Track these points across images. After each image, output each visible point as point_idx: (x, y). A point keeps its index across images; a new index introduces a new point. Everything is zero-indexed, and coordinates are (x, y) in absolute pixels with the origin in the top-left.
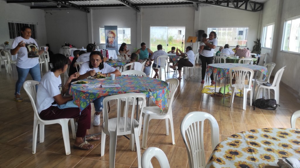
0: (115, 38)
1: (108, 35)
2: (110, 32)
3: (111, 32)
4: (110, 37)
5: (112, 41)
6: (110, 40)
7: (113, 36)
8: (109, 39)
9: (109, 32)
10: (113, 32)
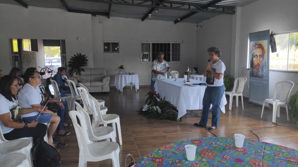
0: (263, 58)
1: (254, 51)
2: (257, 46)
3: (259, 44)
4: (257, 56)
5: (258, 64)
6: (256, 61)
7: (261, 54)
8: (254, 59)
9: (256, 44)
10: (262, 44)
